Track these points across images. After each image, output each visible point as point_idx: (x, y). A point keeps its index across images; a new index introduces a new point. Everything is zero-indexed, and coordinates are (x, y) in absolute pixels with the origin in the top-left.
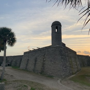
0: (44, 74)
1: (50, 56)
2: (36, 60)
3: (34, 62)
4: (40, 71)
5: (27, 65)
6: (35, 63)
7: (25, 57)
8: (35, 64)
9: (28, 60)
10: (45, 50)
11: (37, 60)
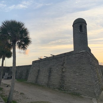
0: (64, 90)
1: (73, 66)
2: (50, 71)
3: (48, 74)
4: (57, 86)
5: (37, 77)
6: (50, 74)
7: (34, 67)
8: (49, 76)
9: (39, 71)
10: (63, 58)
11: (52, 71)
